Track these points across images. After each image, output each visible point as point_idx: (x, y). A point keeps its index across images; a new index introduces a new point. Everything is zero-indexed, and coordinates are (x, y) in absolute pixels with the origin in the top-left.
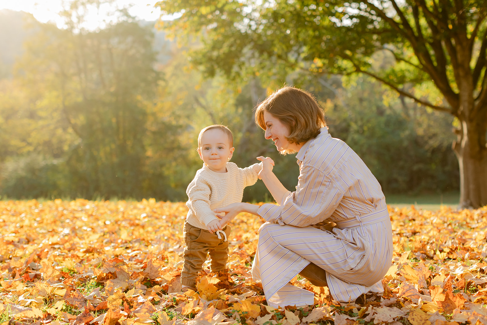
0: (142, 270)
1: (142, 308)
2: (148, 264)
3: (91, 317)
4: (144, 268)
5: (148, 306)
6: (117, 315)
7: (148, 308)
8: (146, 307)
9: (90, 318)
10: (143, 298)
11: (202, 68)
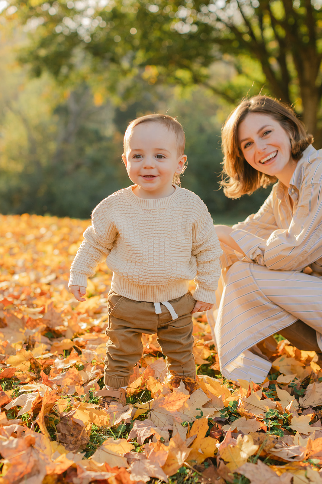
0: (41, 316)
1: (65, 377)
2: (48, 308)
3: (6, 397)
4: (42, 312)
5: (74, 374)
6: (52, 399)
7: (73, 377)
8: (71, 376)
9: (5, 399)
10: (63, 362)
11: (29, 67)
